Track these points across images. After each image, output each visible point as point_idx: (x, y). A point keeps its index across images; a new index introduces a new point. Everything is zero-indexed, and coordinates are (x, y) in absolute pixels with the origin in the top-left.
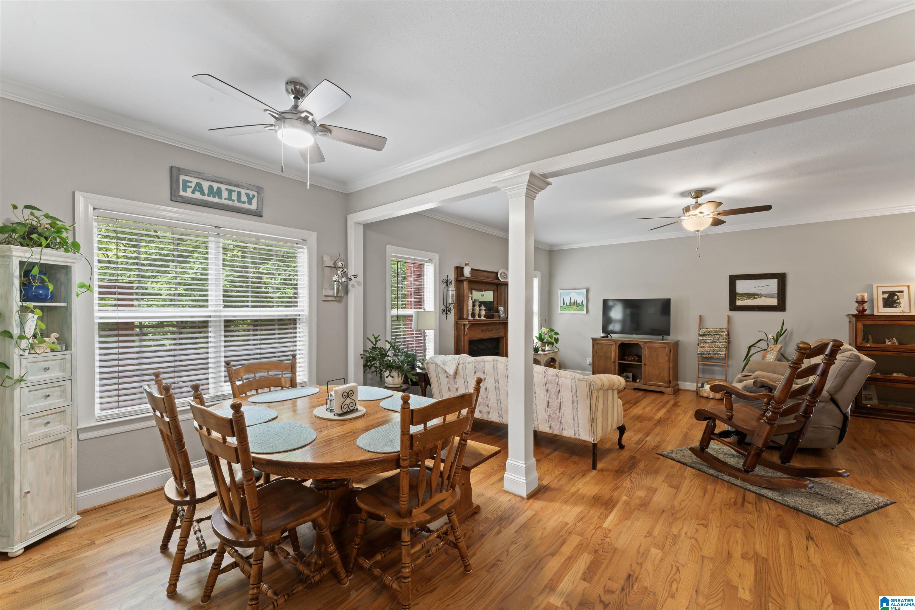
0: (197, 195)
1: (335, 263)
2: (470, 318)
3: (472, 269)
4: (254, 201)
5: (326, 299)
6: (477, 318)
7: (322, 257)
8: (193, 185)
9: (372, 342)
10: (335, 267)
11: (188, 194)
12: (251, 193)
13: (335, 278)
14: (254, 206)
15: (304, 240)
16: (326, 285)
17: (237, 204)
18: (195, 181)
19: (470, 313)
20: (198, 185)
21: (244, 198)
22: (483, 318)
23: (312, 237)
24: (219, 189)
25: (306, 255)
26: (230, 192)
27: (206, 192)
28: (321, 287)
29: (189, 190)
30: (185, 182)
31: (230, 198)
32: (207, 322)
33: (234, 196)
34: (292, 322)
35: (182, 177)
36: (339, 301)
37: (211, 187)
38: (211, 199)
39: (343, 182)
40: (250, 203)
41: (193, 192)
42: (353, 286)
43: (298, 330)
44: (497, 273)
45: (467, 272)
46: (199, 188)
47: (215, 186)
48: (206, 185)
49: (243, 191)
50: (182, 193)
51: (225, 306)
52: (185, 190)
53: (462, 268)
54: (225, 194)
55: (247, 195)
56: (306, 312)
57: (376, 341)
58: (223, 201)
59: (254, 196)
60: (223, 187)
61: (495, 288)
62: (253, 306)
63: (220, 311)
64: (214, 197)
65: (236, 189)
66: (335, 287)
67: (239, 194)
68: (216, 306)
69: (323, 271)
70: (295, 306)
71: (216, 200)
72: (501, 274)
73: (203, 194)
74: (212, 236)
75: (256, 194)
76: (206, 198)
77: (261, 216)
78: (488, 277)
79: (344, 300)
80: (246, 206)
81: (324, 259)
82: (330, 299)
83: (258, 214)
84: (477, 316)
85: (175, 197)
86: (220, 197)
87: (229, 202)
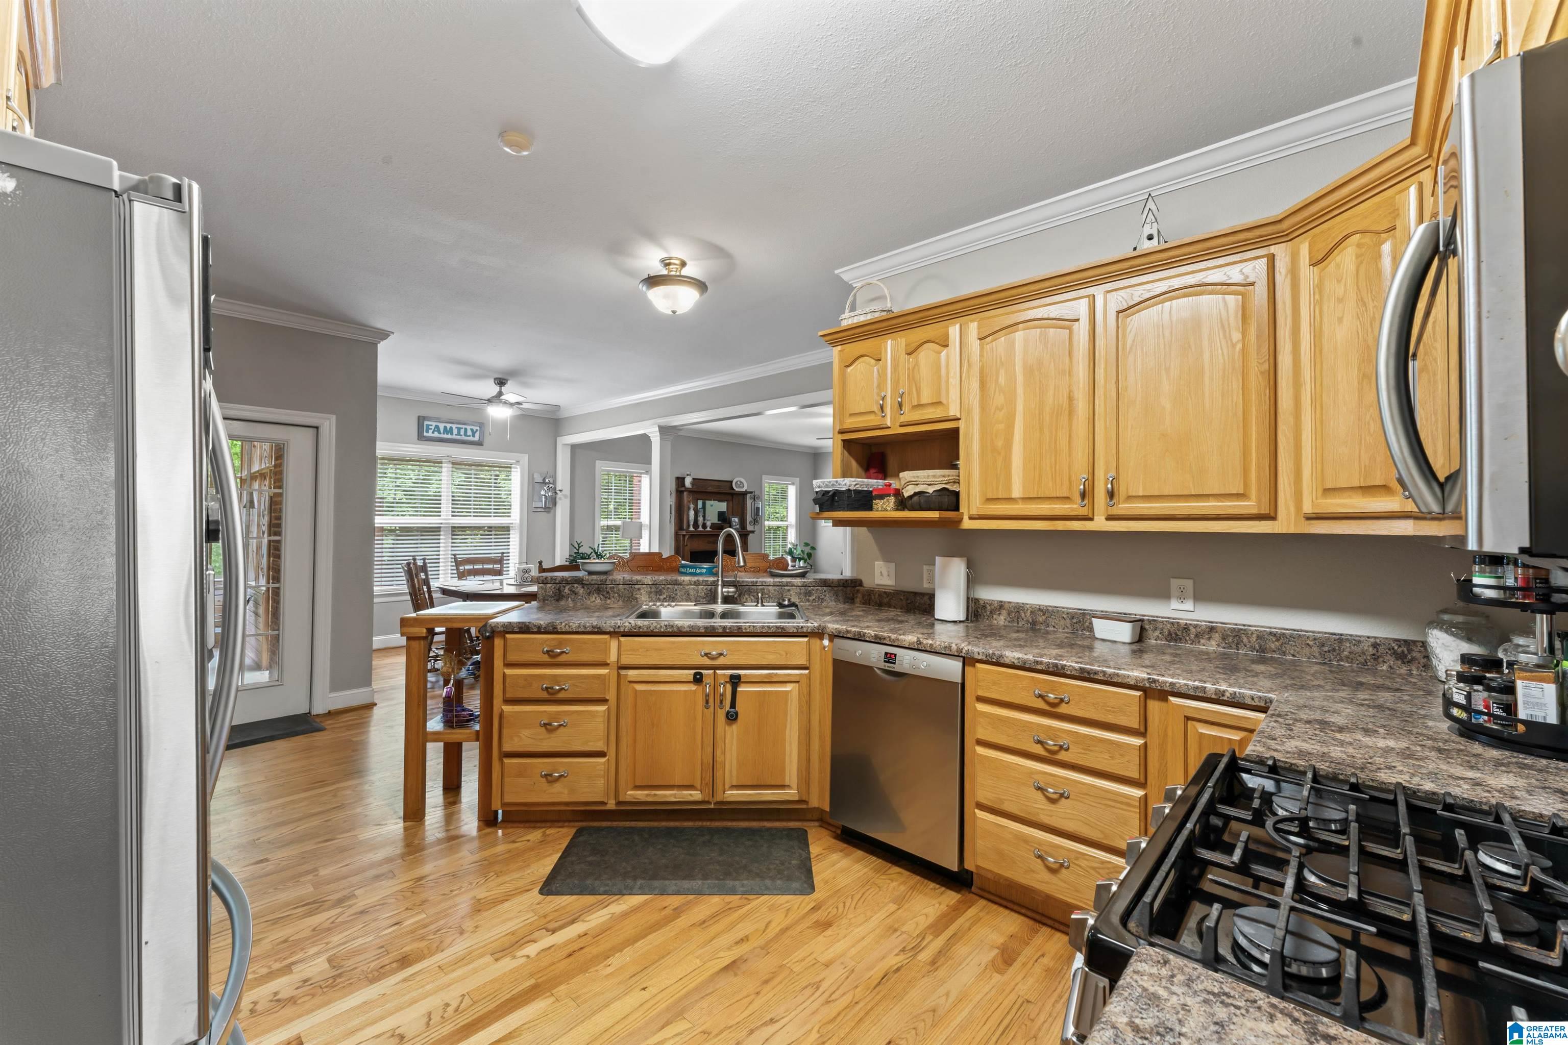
0: (436, 434)
1: (544, 480)
2: (692, 529)
3: (693, 479)
5: (536, 510)
6: (701, 529)
7: (533, 475)
8: (433, 427)
9: (576, 547)
10: (544, 483)
11: (430, 434)
12: (475, 428)
13: (543, 493)
14: (476, 438)
15: (518, 462)
16: (536, 498)
18: (434, 424)
19: (692, 523)
20: (437, 427)
21: (469, 433)
22: (708, 529)
23: (525, 458)
24: (451, 428)
25: (519, 474)
26: (459, 429)
27: (442, 431)
28: (531, 499)
29: (431, 431)
31: (459, 434)
32: (440, 527)
34: (506, 529)
35: (426, 423)
36: (548, 512)
37: (445, 427)
38: (445, 436)
39: (553, 411)
40: (474, 436)
41: (433, 433)
42: (560, 499)
43: (511, 536)
44: (731, 482)
45: (688, 482)
46: (437, 429)
47: (448, 426)
48: (442, 426)
50: (425, 434)
51: (453, 516)
52: (427, 432)
53: (684, 479)
54: (455, 431)
55: (472, 430)
56: (518, 521)
57: (579, 547)
58: (454, 437)
59: (477, 430)
60: (454, 426)
61: (730, 497)
62: (474, 516)
63: (450, 519)
64: (447, 434)
66: (543, 499)
67: (466, 430)
68: (447, 516)
69: (533, 487)
70: (509, 516)
71: (449, 436)
72: (736, 483)
73: (439, 433)
74: (445, 463)
75: (478, 428)
78: (719, 487)
79: (552, 511)
80: (471, 438)
81: (535, 476)
82: (539, 510)
83: (479, 444)
84: (700, 527)
85: (421, 437)
86: (452, 434)
87: (458, 437)
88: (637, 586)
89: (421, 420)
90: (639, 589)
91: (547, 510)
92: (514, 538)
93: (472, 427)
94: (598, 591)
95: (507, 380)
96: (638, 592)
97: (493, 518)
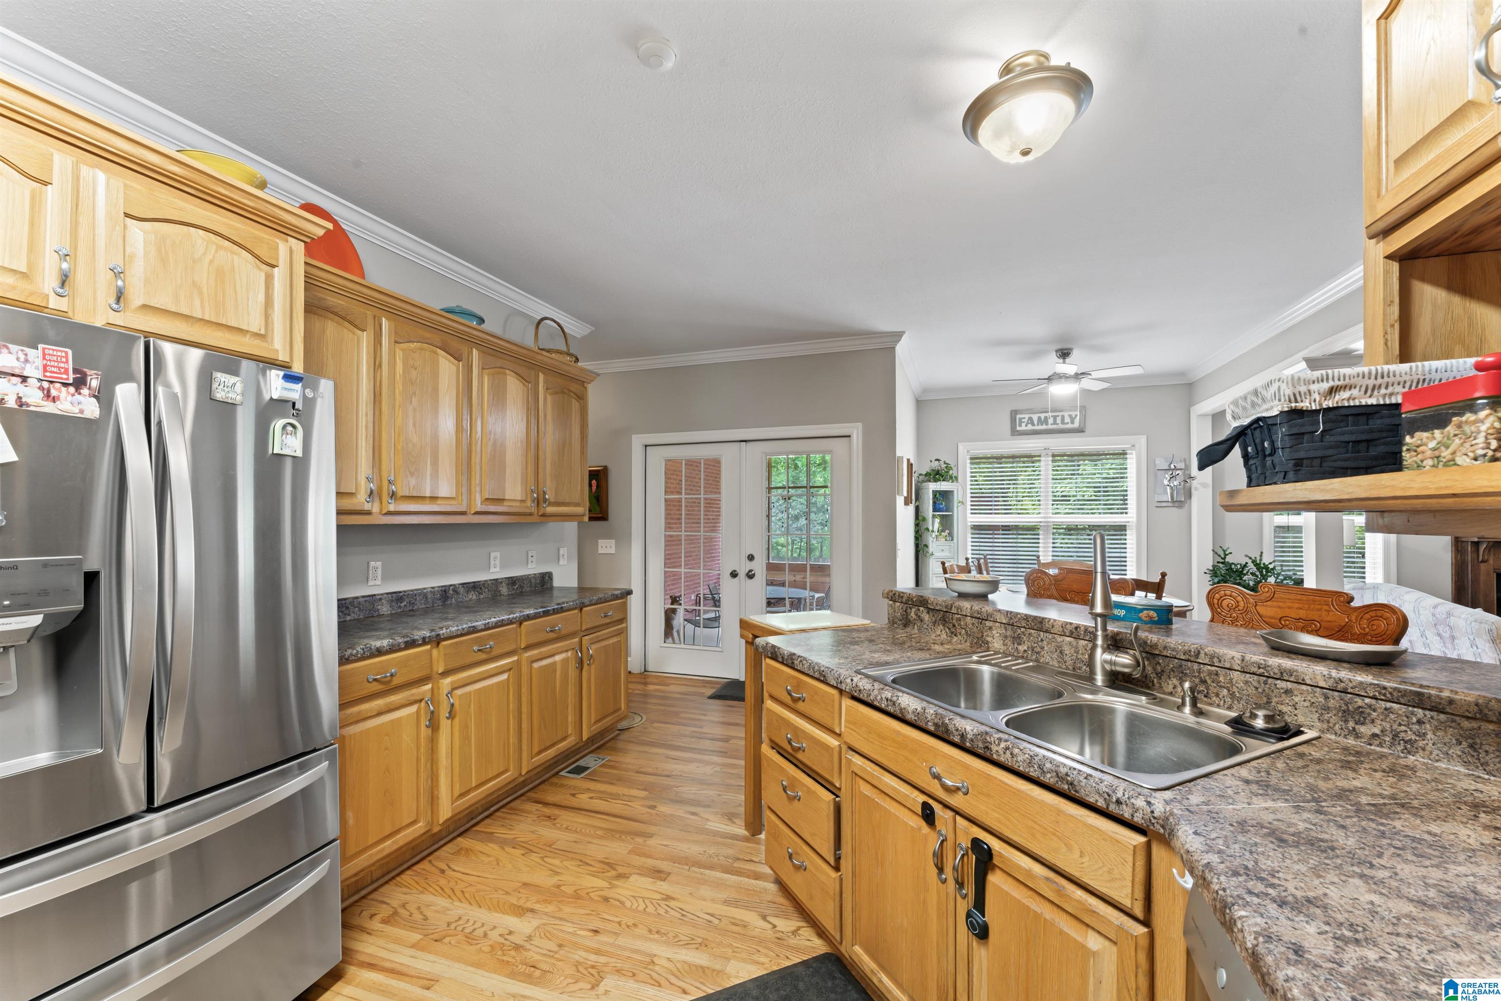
0: (1030, 427)
1: (1172, 465)
4: (1077, 420)
5: (1160, 505)
7: (1156, 461)
8: (1026, 420)
9: (1219, 556)
10: (1171, 470)
11: (1023, 428)
12: (1074, 414)
13: (1169, 482)
14: (1076, 425)
15: (1135, 446)
16: (1160, 490)
17: (1061, 426)
18: (1027, 416)
20: (1030, 419)
21: (1067, 420)
23: (1144, 439)
24: (1046, 417)
25: (1134, 461)
26: (1055, 418)
27: (1036, 423)
28: (1150, 492)
29: (1024, 425)
30: (1020, 419)
31: (1055, 423)
33: (1059, 420)
34: (1121, 529)
35: (1018, 416)
36: (1180, 507)
37: (1039, 418)
38: (1040, 427)
39: (1182, 374)
40: (1072, 422)
41: (1026, 426)
42: (1196, 489)
43: (1127, 537)
46: (1031, 421)
47: (1043, 416)
48: (1035, 417)
49: (1066, 414)
50: (1018, 428)
51: (1055, 513)
52: (1020, 426)
54: (1051, 421)
55: (1070, 416)
56: (1135, 520)
58: (1050, 427)
59: (1076, 416)
60: (1049, 415)
63: (1050, 518)
64: (1042, 425)
65: (1060, 414)
66: (1170, 491)
67: (1063, 417)
68: (1047, 513)
69: (1156, 476)
70: (1126, 513)
71: (1044, 427)
73: (1033, 425)
74: (1044, 456)
75: (1077, 413)
76: (1036, 428)
77: (1083, 432)
79: (1186, 505)
80: (1070, 426)
81: (1158, 462)
82: (1165, 505)
83: (1080, 430)
85: (1015, 432)
86: (1047, 424)
87: (1054, 427)
88: (988, 623)
89: (1014, 413)
90: (990, 628)
91: (1176, 504)
92: (1131, 539)
93: (1071, 413)
94: (944, 621)
95: (1071, 349)
96: (989, 632)
97: (1102, 515)
